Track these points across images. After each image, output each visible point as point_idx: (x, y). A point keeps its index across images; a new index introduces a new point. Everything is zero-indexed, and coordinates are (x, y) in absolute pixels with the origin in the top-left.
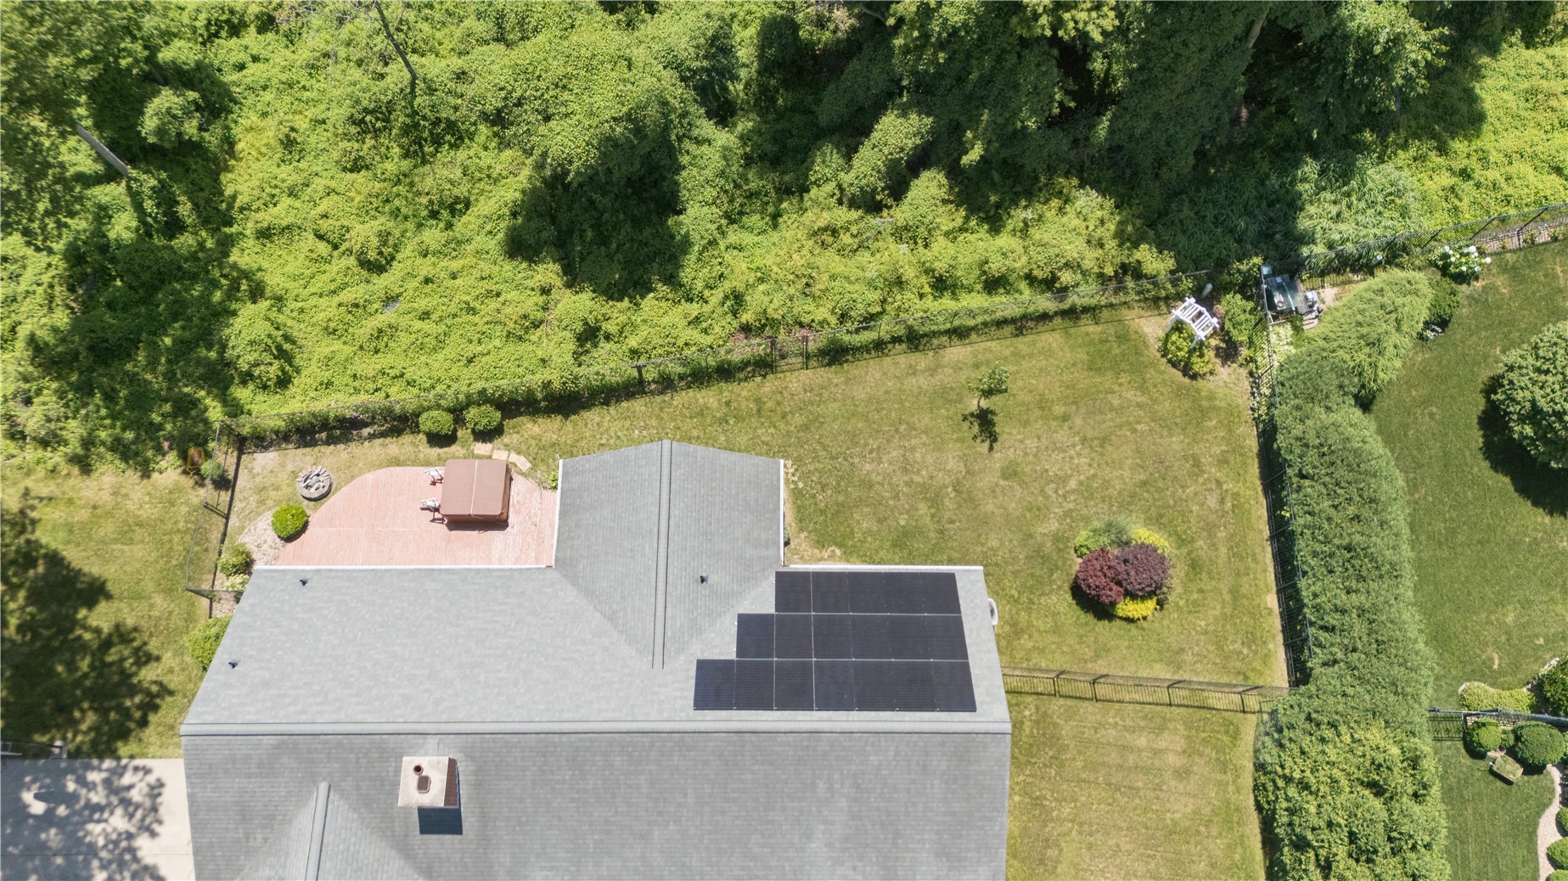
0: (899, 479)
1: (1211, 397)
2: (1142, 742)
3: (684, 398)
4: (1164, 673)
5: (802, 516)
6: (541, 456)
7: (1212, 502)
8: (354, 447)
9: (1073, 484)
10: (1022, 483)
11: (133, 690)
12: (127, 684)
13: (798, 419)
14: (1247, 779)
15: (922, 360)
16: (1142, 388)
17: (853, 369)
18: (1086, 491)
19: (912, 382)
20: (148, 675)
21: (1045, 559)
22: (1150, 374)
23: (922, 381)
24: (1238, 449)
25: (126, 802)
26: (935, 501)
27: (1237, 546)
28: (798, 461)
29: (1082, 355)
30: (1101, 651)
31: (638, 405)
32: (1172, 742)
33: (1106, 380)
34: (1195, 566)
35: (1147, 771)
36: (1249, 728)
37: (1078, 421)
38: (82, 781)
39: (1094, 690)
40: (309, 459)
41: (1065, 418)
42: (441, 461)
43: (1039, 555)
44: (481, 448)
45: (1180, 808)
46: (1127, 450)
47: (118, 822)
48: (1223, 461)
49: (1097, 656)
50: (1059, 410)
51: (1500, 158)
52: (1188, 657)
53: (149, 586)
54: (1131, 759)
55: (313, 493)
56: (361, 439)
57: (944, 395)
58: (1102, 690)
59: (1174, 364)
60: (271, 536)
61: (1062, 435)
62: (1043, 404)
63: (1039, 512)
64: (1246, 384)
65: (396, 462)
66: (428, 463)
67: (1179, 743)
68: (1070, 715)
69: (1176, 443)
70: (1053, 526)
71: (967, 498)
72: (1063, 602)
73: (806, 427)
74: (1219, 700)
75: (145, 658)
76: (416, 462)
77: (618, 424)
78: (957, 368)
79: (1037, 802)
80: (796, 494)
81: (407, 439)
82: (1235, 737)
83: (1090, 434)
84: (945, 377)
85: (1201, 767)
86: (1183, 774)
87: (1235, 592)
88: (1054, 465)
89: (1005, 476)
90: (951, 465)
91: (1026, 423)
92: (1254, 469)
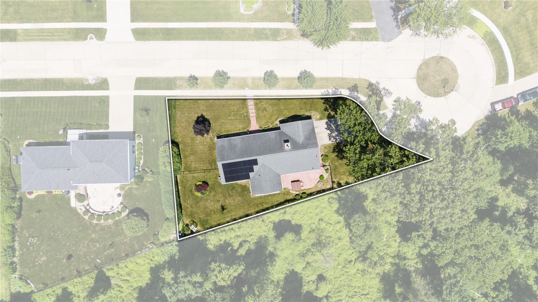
0: (235, 197)
1: (189, 218)
2: (197, 165)
3: (269, 205)
4: (195, 175)
5: (248, 189)
6: (288, 193)
7: (189, 201)
8: (316, 190)
9: (209, 201)
10: (217, 200)
11: (337, 152)
12: (338, 152)
13: (251, 204)
14: (183, 163)
15: (234, 217)
16: (200, 218)
17: (244, 214)
18: (207, 200)
19: (235, 213)
20: (336, 154)
21: (212, 189)
22: (198, 220)
23: (233, 214)
24: (185, 210)
25: (333, 137)
26: (229, 195)
27: (185, 195)
28: (250, 198)
29: (209, 222)
30: (204, 177)
31: (276, 203)
32: (193, 165)
33: (205, 218)
34: (191, 191)
35: (197, 161)
36: (183, 169)
37: (209, 211)
38: (340, 139)
39: (205, 171)
40: (322, 187)
41: (211, 211)
42: (303, 190)
43: (213, 189)
44: (298, 193)
45: (192, 157)
46: (201, 207)
47: (334, 135)
48: (187, 208)
49: (204, 176)
50: (212, 212)
51: (146, 264)
52: (191, 178)
53: (339, 166)
54: (199, 163)
55: (320, 182)
56: (316, 192)
57: (229, 212)
58: (204, 171)
59: (195, 222)
60: (324, 176)
61: (211, 208)
62: (214, 213)
63: (214, 196)
64: (184, 221)
65: (309, 189)
66: (305, 189)
67: (192, 166)
68: (208, 167)
69: (194, 210)
70: (212, 194)
71: (224, 196)
72: (210, 183)
73: (250, 203)
74: (187, 172)
75: (337, 156)
76: (307, 189)
77: (278, 199)
78: (228, 217)
79: (211, 155)
80: (250, 193)
81: (309, 193)
82: (185, 168)
83: (207, 209)
84: (230, 215)
85: (189, 163)
86: (192, 162)
87: (185, 188)
88: (212, 203)
89: (219, 200)
90: (227, 201)
91: (217, 209)
92: (183, 207)
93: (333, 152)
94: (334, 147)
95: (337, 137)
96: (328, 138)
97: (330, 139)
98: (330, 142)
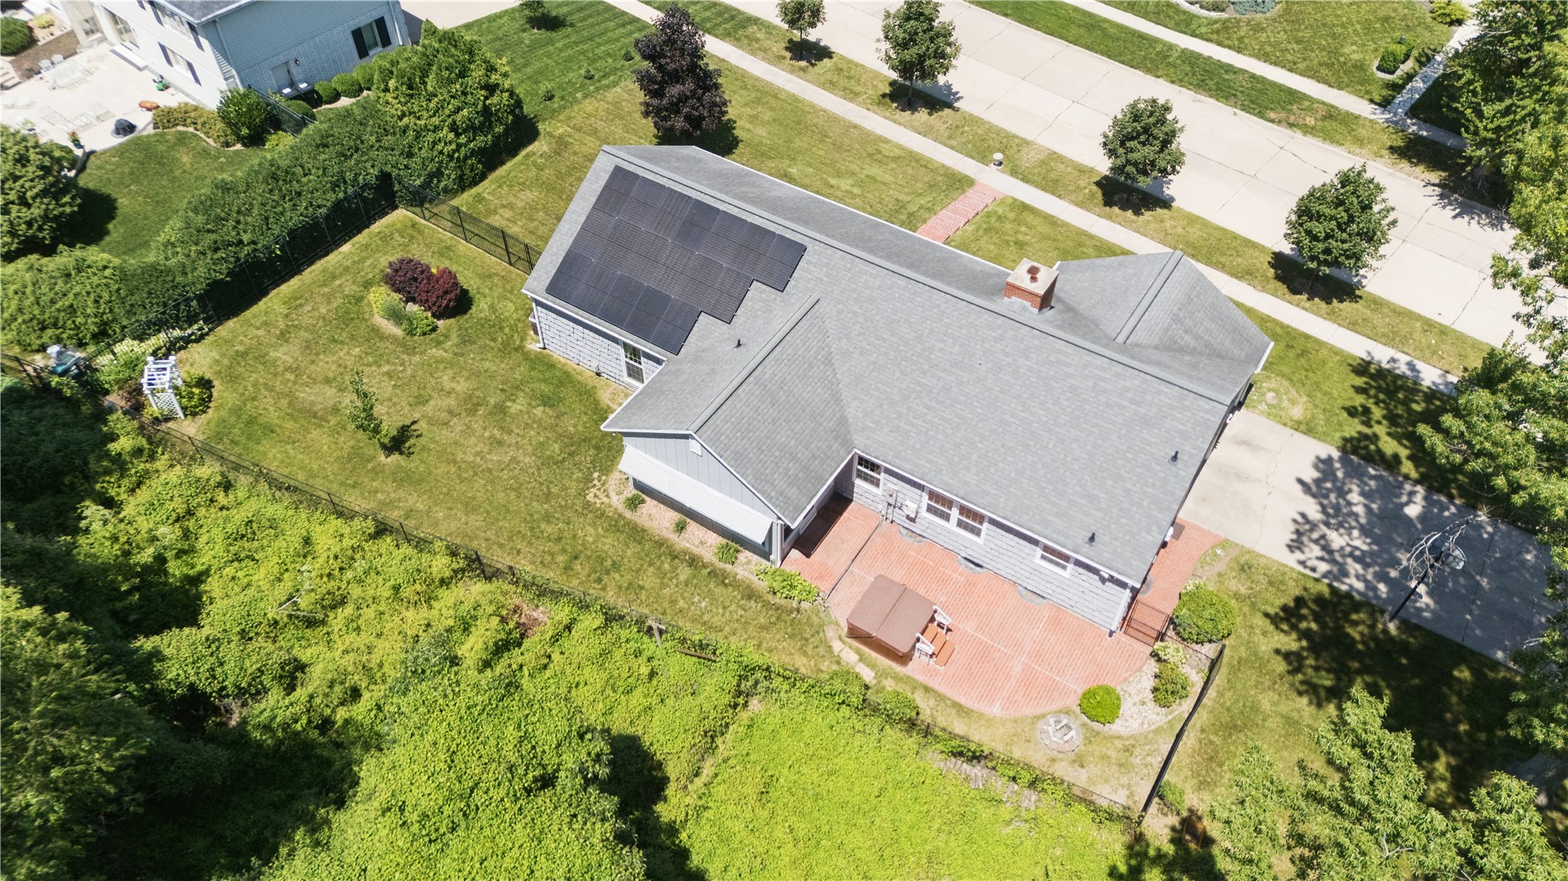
7: (307, 308)
12: (1314, 642)
25: (1327, 550)
38: (1370, 585)
47: (1335, 539)
55: (1066, 724)
69: (281, 352)
72: (480, 309)
75: (1292, 658)
93: (1274, 620)
94: (1299, 601)
95: (1354, 567)
96: (1288, 535)
97: (1296, 545)
98: (1291, 560)
